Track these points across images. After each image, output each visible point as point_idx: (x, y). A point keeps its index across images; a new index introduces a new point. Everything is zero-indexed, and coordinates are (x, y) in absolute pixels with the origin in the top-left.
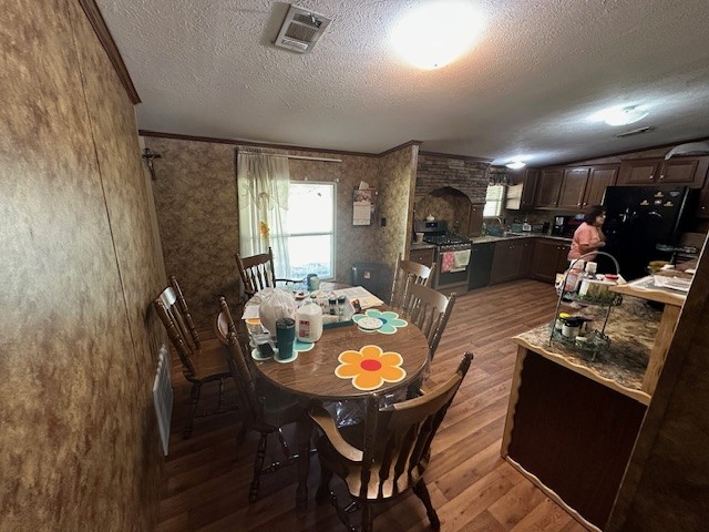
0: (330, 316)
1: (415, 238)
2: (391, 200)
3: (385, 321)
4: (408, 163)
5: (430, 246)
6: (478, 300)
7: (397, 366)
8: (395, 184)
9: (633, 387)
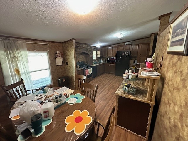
0: (57, 103)
1: (77, 67)
2: (68, 56)
3: (77, 98)
4: (72, 45)
5: (82, 69)
6: (96, 81)
7: (88, 116)
8: (69, 52)
9: (145, 100)
